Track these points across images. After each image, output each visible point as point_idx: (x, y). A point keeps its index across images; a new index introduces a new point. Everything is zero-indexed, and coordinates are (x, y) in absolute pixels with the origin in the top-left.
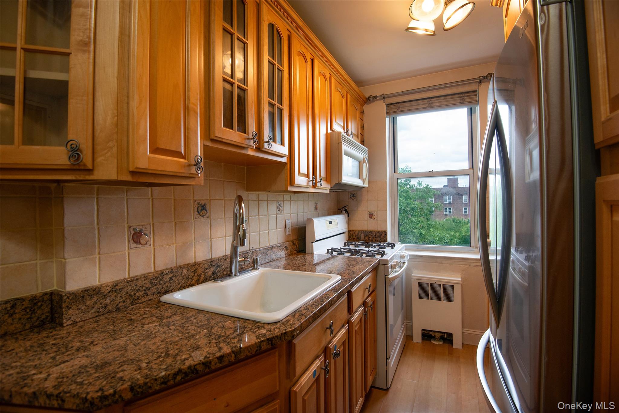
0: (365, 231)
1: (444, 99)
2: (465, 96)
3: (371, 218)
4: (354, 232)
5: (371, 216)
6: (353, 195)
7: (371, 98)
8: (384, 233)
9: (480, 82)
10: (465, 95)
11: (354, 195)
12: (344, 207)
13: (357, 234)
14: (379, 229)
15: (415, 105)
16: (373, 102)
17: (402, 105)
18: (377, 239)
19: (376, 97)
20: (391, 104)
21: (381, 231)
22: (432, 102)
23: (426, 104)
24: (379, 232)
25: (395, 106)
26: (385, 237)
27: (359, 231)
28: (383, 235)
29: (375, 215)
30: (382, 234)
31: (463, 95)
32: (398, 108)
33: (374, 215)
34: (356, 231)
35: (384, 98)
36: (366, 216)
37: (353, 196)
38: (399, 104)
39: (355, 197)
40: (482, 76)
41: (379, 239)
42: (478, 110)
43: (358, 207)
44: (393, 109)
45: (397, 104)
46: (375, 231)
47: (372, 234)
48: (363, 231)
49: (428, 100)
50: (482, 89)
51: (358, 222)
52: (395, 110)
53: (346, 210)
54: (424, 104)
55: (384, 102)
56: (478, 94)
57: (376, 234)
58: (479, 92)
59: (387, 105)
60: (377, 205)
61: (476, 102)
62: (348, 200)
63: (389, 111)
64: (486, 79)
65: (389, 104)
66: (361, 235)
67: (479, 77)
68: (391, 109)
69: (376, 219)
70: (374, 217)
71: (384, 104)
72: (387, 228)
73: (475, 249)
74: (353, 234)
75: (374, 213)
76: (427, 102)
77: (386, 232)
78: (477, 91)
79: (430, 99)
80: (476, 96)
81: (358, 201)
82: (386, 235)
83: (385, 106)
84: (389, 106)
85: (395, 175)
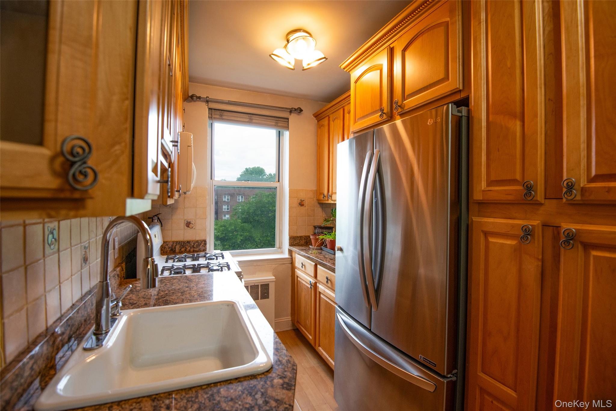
0: (181, 242)
1: (263, 118)
2: (279, 121)
3: (188, 227)
4: (167, 243)
5: (188, 224)
7: (195, 97)
8: (203, 242)
9: (291, 112)
12: (156, 216)
13: (170, 246)
14: (198, 239)
15: (237, 117)
16: (195, 101)
17: (225, 113)
18: (195, 249)
19: (199, 98)
20: (214, 109)
21: (200, 240)
22: (253, 118)
23: (248, 118)
24: (197, 241)
25: (218, 112)
26: (204, 247)
27: (173, 242)
28: (202, 244)
29: (193, 223)
30: (201, 244)
31: (278, 119)
32: (221, 115)
33: (192, 224)
34: (169, 242)
35: (207, 101)
36: (182, 225)
38: (222, 112)
40: (294, 108)
41: (198, 249)
42: (287, 134)
43: (172, 215)
44: (216, 115)
45: (220, 111)
46: (193, 241)
47: (189, 245)
48: (178, 242)
49: (249, 115)
50: (293, 118)
51: (172, 231)
52: (218, 117)
53: (158, 218)
54: (246, 118)
55: (208, 106)
56: (288, 122)
57: (194, 244)
58: (289, 120)
59: (209, 109)
60: (196, 213)
61: (287, 128)
62: (159, 207)
63: (212, 115)
64: (296, 111)
65: (212, 109)
66: (176, 246)
67: (292, 108)
68: (214, 114)
69: (194, 228)
70: (192, 225)
71: (207, 107)
72: (206, 237)
73: (279, 250)
74: (166, 246)
75: (191, 221)
76: (248, 117)
77: (205, 241)
78: (288, 119)
79: (251, 115)
80: (287, 123)
81: (172, 208)
82: (205, 244)
83: (208, 109)
84: (212, 111)
85: (211, 182)
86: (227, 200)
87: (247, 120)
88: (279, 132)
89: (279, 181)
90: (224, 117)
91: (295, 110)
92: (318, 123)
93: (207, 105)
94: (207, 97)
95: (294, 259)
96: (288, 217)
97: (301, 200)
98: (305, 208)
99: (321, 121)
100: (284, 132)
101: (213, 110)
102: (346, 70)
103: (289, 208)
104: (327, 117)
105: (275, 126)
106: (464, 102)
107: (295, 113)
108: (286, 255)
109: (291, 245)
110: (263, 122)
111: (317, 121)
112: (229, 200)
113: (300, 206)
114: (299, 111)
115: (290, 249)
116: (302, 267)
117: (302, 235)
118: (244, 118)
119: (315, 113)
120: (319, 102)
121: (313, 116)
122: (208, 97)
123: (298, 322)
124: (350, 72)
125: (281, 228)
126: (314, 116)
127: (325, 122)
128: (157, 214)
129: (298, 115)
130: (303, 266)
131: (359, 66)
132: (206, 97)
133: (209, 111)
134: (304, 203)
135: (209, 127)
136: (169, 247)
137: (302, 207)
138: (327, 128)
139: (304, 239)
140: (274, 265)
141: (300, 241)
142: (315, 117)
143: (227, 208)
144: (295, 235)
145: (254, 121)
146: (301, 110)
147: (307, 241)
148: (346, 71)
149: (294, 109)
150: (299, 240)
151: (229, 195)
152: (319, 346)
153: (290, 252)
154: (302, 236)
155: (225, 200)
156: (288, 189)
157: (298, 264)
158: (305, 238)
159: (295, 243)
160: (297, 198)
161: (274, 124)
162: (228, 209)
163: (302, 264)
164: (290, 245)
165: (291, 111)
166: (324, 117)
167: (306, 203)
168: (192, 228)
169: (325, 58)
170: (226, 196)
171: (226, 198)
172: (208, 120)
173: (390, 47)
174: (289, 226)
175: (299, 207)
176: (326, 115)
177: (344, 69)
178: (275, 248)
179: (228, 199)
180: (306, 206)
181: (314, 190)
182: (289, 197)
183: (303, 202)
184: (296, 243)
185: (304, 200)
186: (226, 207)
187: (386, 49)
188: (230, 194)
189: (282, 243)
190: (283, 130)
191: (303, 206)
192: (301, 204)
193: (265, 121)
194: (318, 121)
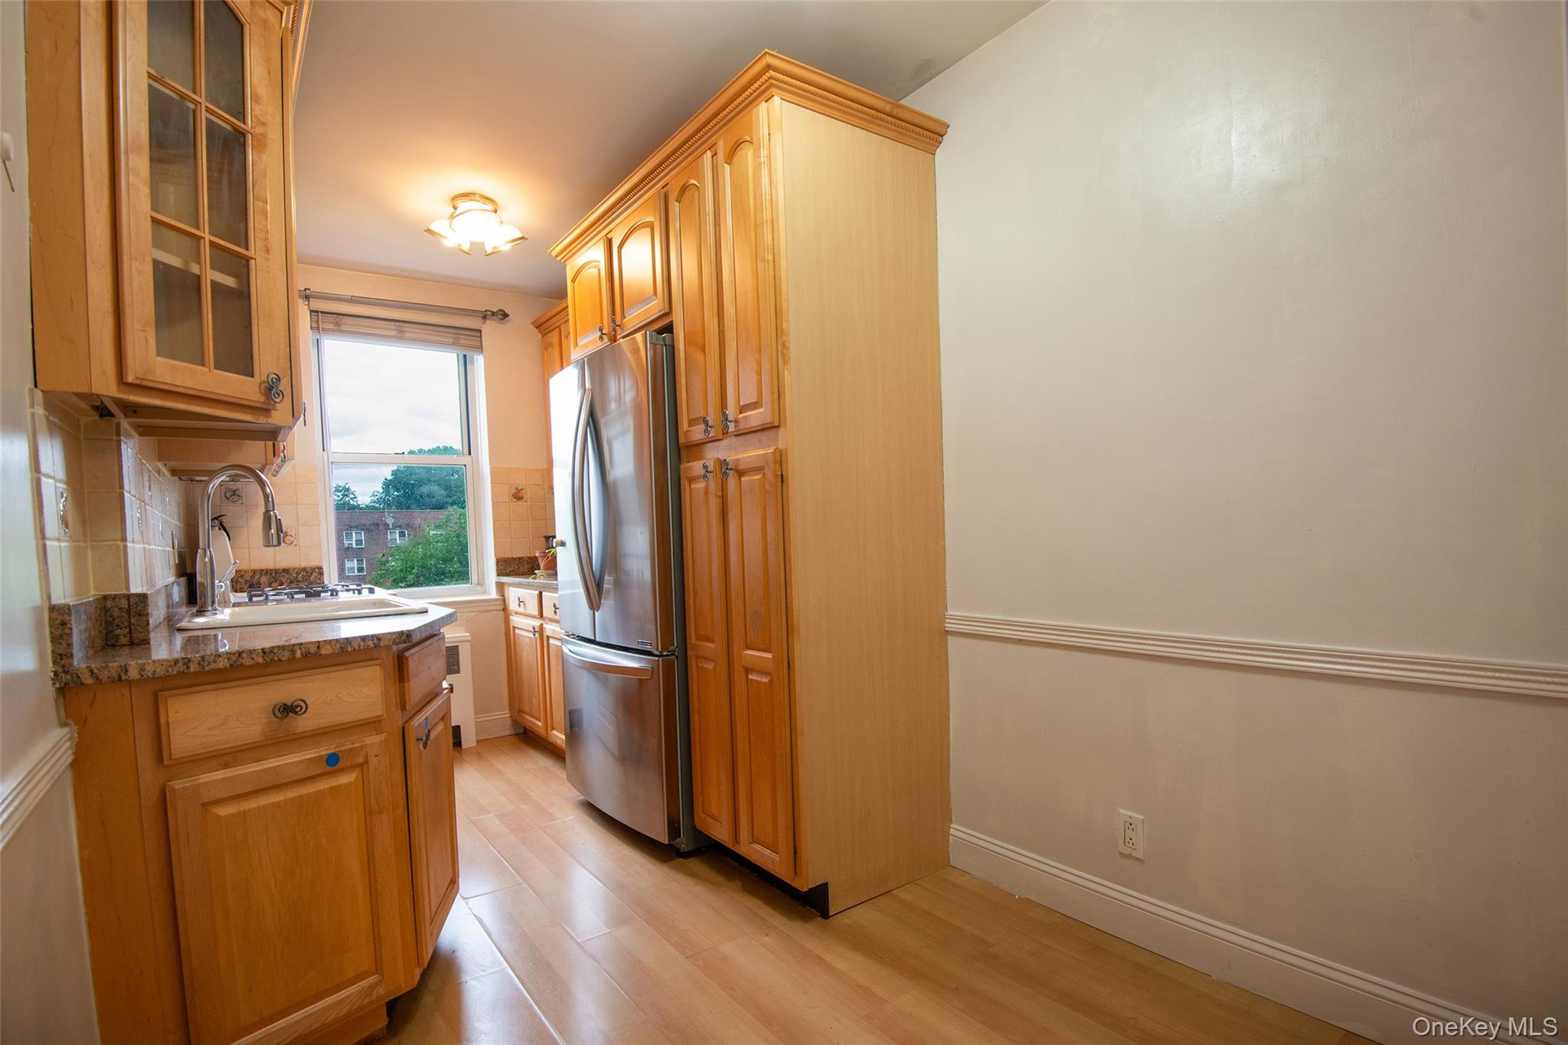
0: (271, 570)
1: (427, 330)
2: (461, 334)
4: (243, 573)
6: (234, 491)
8: (317, 570)
9: (485, 318)
10: (461, 332)
11: (237, 493)
12: (215, 519)
13: (248, 579)
14: (304, 564)
17: (346, 320)
20: (322, 312)
21: (310, 568)
22: (405, 329)
23: (394, 330)
24: (304, 569)
25: (331, 318)
26: (319, 578)
27: (254, 572)
28: (315, 574)
29: (293, 535)
30: (312, 574)
31: (458, 332)
32: (338, 324)
33: (291, 536)
34: (246, 571)
35: (308, 297)
37: (234, 495)
38: (340, 317)
39: (239, 496)
40: (491, 311)
42: (479, 362)
43: (247, 518)
44: (326, 322)
45: (336, 316)
46: (295, 569)
47: (287, 576)
48: (263, 570)
49: (398, 324)
50: (489, 329)
51: (249, 551)
52: (331, 326)
53: (221, 524)
54: (390, 329)
55: (308, 305)
56: (481, 337)
57: (298, 574)
58: (483, 332)
59: (311, 311)
60: (297, 514)
61: (480, 348)
62: (219, 504)
63: (318, 325)
64: (495, 317)
65: (317, 312)
66: (259, 578)
67: (486, 311)
68: (322, 322)
69: (294, 543)
70: (291, 539)
71: (307, 307)
72: (321, 560)
73: (478, 588)
74: (239, 579)
75: (289, 530)
76: (395, 328)
77: (320, 569)
78: (480, 331)
79: (401, 324)
80: (479, 339)
81: (247, 506)
82: (321, 574)
83: (309, 312)
84: (318, 316)
85: (325, 455)
86: (357, 545)
87: (394, 333)
88: (465, 356)
89: (470, 454)
90: (344, 328)
91: (493, 314)
92: (542, 340)
93: (306, 303)
94: (306, 289)
95: (507, 600)
96: (492, 522)
97: (517, 489)
98: (526, 503)
99: (549, 335)
100: (475, 356)
101: (320, 314)
102: (558, 259)
103: (493, 505)
104: (557, 330)
105: (455, 344)
106: (669, 329)
107: (494, 320)
108: (493, 594)
109: (500, 574)
110: (428, 337)
111: (540, 336)
112: (361, 544)
113: (515, 500)
114: (500, 317)
115: (499, 581)
116: (519, 605)
117: (522, 556)
118: (386, 329)
119: (536, 320)
120: (543, 298)
121: (532, 326)
122: (309, 289)
123: (520, 711)
124: (567, 263)
125: (479, 545)
126: (534, 326)
127: (554, 337)
128: (219, 517)
129: (501, 323)
130: (521, 604)
131: (583, 250)
132: (303, 289)
133: (311, 315)
134: (524, 495)
135: (313, 348)
136: (247, 581)
137: (520, 503)
138: (557, 349)
139: (528, 563)
140: (468, 614)
141: (519, 568)
142: (537, 328)
143: (358, 568)
144: (509, 555)
145: (407, 335)
146: (505, 315)
147: (533, 567)
148: (560, 260)
149: (489, 313)
150: (518, 565)
151: (363, 530)
152: (553, 729)
153: (501, 587)
154: (523, 558)
155: (351, 544)
156: (489, 467)
157: (513, 606)
158: (529, 561)
159: (508, 571)
160: (507, 486)
161: (451, 340)
162: (360, 570)
163: (519, 599)
164: (498, 575)
165: (485, 316)
166: (551, 328)
167: (528, 494)
168: (292, 543)
169: (523, 238)
170: (354, 534)
171: (354, 539)
172: (311, 333)
173: (607, 238)
174: (495, 538)
175: (515, 502)
176: (554, 326)
177: (557, 256)
178: (468, 585)
179: (359, 542)
180: (529, 501)
181: (544, 469)
182: (491, 483)
183: (523, 492)
184: (510, 572)
185: (522, 489)
186: (355, 564)
187: (602, 241)
188: (364, 525)
189: (483, 574)
190: (473, 353)
191: (520, 501)
192: (518, 496)
193: (431, 335)
194: (543, 336)
